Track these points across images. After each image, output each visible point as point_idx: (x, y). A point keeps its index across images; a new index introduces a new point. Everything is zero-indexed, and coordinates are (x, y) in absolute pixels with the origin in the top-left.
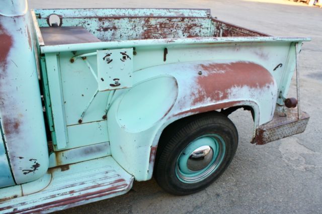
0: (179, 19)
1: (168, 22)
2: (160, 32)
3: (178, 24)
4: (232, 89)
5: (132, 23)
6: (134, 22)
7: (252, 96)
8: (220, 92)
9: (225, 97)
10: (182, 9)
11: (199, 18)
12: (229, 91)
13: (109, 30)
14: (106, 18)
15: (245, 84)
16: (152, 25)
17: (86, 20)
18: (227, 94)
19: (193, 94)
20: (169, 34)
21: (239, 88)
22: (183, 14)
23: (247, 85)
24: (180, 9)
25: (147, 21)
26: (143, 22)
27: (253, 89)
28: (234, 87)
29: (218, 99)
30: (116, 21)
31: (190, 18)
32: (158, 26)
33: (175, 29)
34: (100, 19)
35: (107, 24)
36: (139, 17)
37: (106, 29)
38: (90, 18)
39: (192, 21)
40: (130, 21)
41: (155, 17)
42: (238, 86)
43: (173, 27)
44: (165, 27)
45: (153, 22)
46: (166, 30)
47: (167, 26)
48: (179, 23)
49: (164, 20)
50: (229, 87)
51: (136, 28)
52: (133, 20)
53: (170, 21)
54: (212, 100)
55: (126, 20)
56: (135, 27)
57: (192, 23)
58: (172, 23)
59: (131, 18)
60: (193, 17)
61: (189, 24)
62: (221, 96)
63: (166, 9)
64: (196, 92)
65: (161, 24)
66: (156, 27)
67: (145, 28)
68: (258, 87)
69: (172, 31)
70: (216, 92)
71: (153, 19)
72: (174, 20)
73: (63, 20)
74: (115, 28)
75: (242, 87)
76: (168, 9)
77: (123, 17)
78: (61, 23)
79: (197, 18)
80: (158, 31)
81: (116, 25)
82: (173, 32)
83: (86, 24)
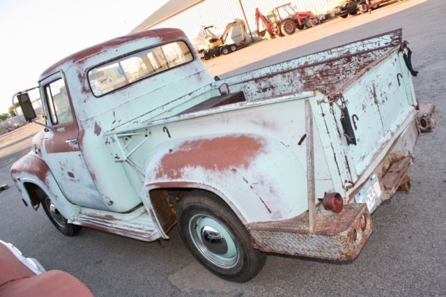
0: (342, 60)
1: (329, 67)
2: (323, 82)
3: (344, 68)
4: (185, 168)
5: (287, 78)
6: (289, 76)
7: (209, 179)
8: (174, 170)
9: (179, 176)
10: (349, 44)
11: (375, 50)
12: (182, 170)
13: (268, 90)
14: (261, 78)
15: (199, 164)
16: (310, 76)
17: (245, 84)
18: (180, 173)
19: (155, 170)
20: (337, 82)
21: (193, 168)
22: (349, 52)
23: (202, 166)
24: (346, 45)
25: (303, 73)
26: (298, 75)
27: (209, 171)
28: (187, 166)
29: (173, 177)
30: (270, 79)
31: (359, 54)
32: (318, 75)
33: (343, 74)
34: (256, 80)
35: (263, 85)
36: (292, 70)
37: (265, 90)
38: (248, 81)
39: (365, 57)
40: (284, 77)
41: (309, 66)
42: (191, 166)
43: (339, 73)
44: (327, 75)
45: (309, 72)
46: (330, 78)
47: (330, 73)
48: (345, 65)
49: (322, 66)
50: (182, 166)
51: (294, 82)
52: (286, 74)
53: (331, 65)
54: (168, 177)
55: (280, 76)
56: (292, 82)
57: (366, 60)
58: (336, 68)
59: (283, 72)
60: (364, 52)
61: (362, 63)
62: (175, 174)
63: (327, 50)
64: (157, 168)
65: (321, 72)
66: (316, 77)
67: (304, 81)
68: (216, 169)
69: (339, 78)
70: (171, 170)
71: (308, 69)
72: (336, 63)
73: (229, 87)
74: (272, 87)
75: (195, 167)
76: (330, 50)
77: (275, 74)
78: (229, 91)
79: (371, 51)
80: (320, 82)
81: (272, 84)
82: (341, 78)
83: (246, 88)
